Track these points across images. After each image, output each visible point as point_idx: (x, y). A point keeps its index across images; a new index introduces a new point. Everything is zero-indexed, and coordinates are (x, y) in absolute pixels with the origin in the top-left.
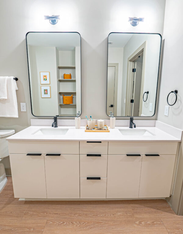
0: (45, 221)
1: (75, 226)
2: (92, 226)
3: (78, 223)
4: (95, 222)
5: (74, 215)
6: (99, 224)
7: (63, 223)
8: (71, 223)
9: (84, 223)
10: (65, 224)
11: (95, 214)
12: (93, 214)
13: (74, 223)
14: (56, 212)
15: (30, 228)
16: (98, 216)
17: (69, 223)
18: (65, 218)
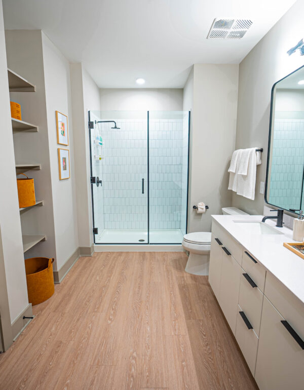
0: (202, 318)
1: (205, 348)
2: (210, 370)
3: (209, 352)
4: (217, 375)
5: (219, 346)
6: (216, 381)
7: (205, 335)
8: (207, 344)
9: (212, 359)
10: (204, 337)
11: (231, 375)
12: (229, 371)
13: (208, 347)
14: (215, 325)
15: (191, 309)
16: (229, 379)
17: (206, 341)
18: (211, 336)
